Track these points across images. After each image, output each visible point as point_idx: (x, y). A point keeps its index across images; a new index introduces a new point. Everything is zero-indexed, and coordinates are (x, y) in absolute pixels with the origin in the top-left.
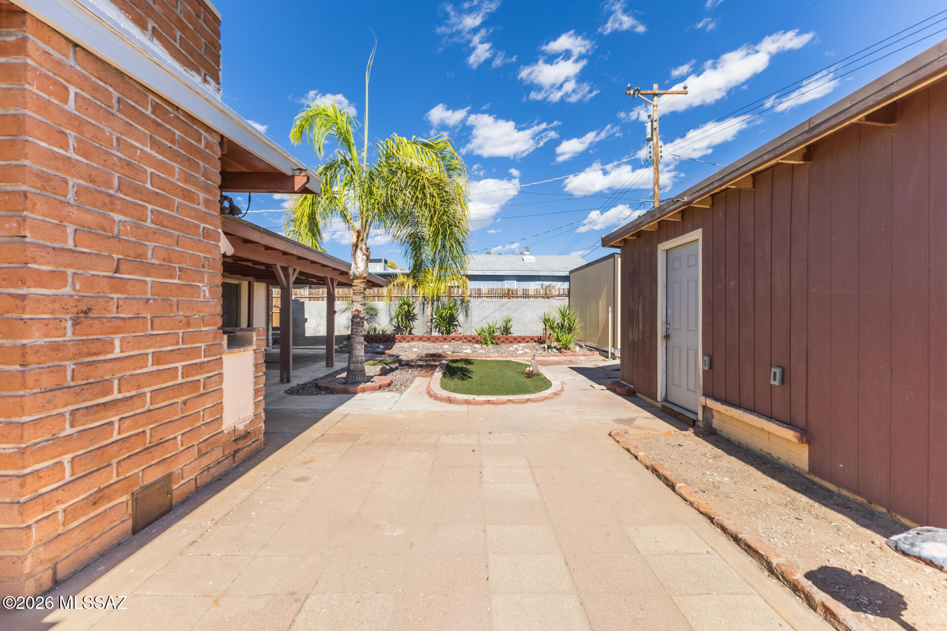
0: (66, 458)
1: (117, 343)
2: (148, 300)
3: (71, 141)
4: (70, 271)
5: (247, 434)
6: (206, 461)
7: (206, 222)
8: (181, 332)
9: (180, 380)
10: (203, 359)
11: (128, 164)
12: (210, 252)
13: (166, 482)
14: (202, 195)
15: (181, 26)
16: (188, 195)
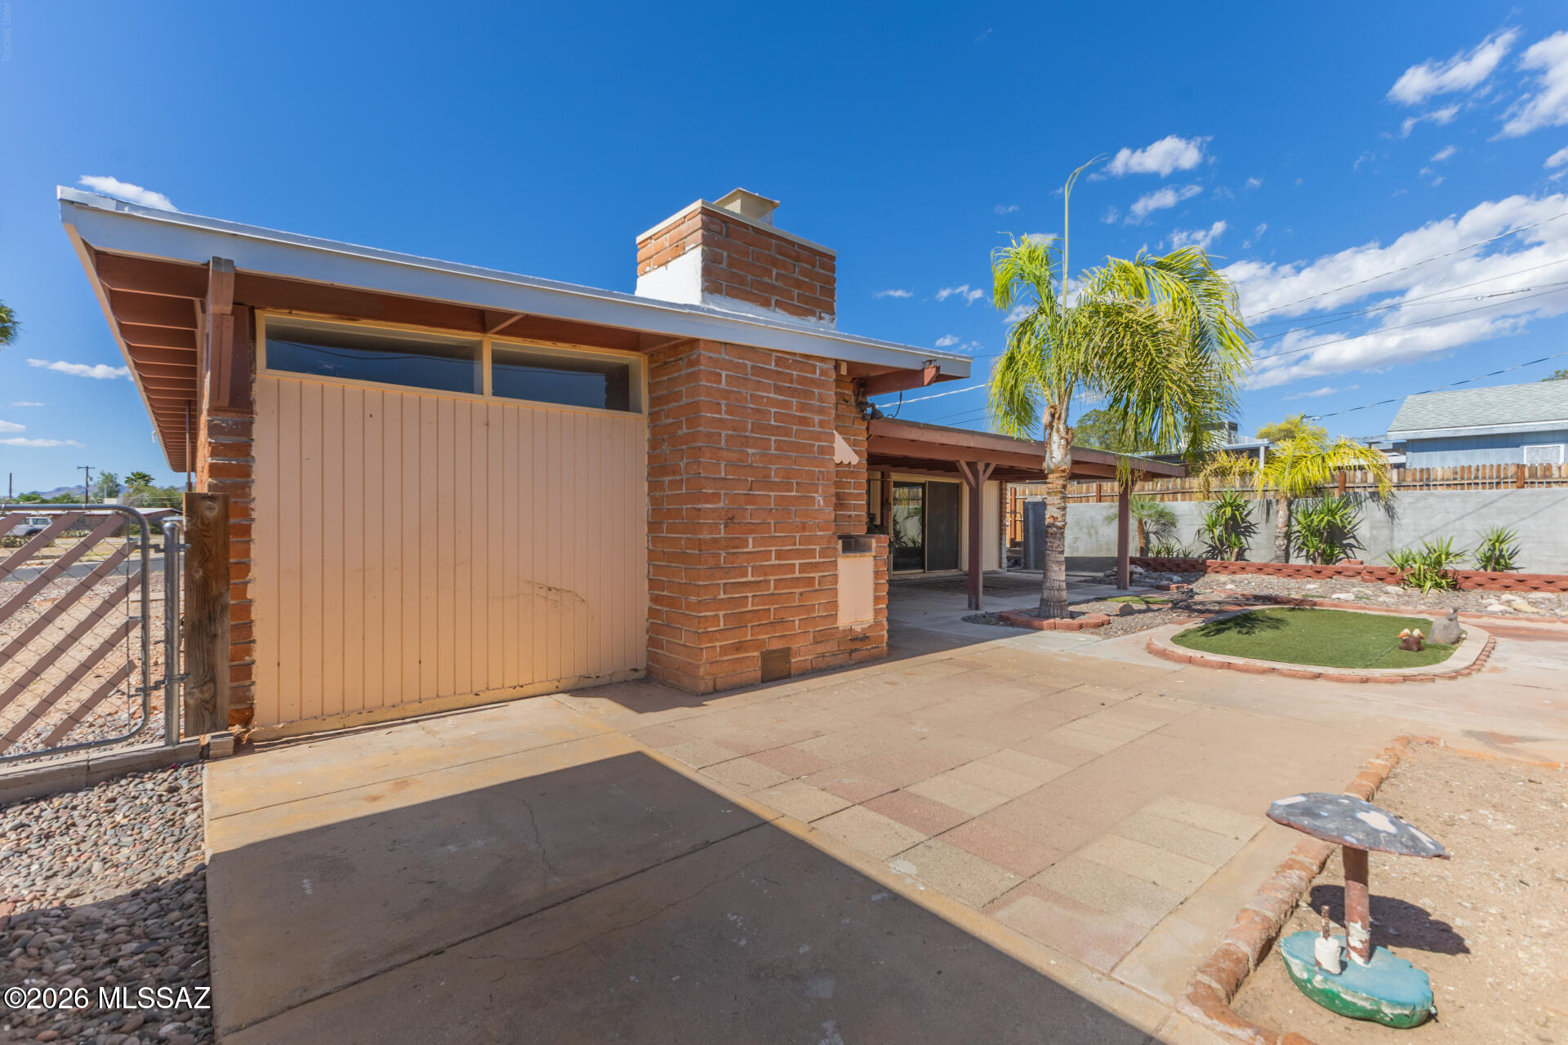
0: (721, 613)
1: (750, 541)
2: (771, 509)
3: (723, 407)
4: (723, 492)
5: (864, 638)
6: (820, 649)
7: (820, 440)
8: (798, 535)
9: (797, 575)
10: (818, 560)
11: (758, 410)
12: (824, 467)
13: (786, 653)
14: (817, 418)
15: (799, 284)
16: (804, 421)
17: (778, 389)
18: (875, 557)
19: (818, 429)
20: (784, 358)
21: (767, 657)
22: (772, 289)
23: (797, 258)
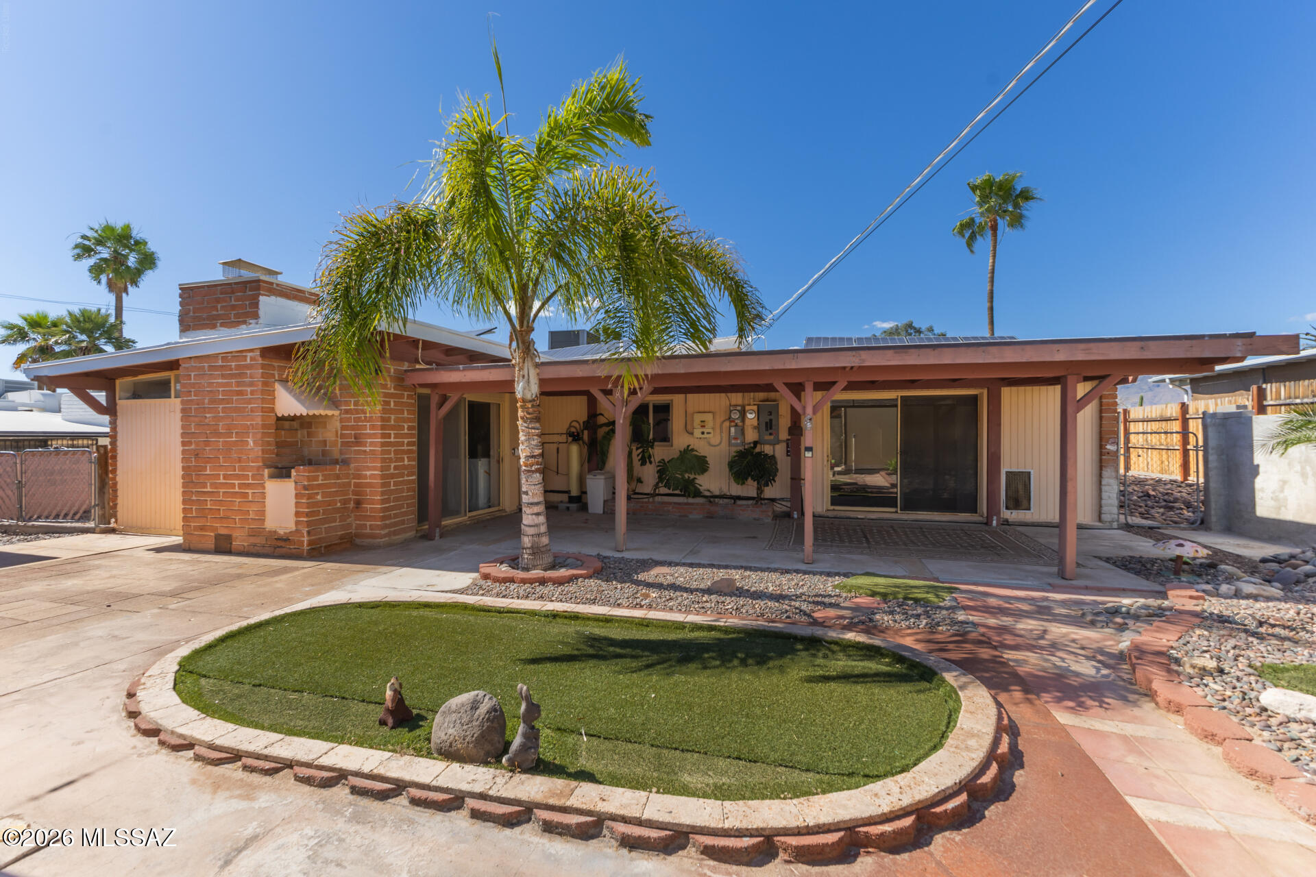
0: (194, 507)
1: (208, 468)
2: (220, 449)
3: (193, 393)
4: (193, 440)
5: (287, 540)
6: (253, 540)
7: (250, 404)
8: (237, 465)
9: (237, 490)
10: (250, 481)
11: (211, 391)
12: (253, 420)
13: (229, 538)
14: (249, 389)
15: (234, 307)
16: (240, 393)
17: (223, 376)
18: (296, 483)
19: (249, 396)
20: (225, 356)
21: (218, 537)
22: (218, 317)
23: (233, 292)
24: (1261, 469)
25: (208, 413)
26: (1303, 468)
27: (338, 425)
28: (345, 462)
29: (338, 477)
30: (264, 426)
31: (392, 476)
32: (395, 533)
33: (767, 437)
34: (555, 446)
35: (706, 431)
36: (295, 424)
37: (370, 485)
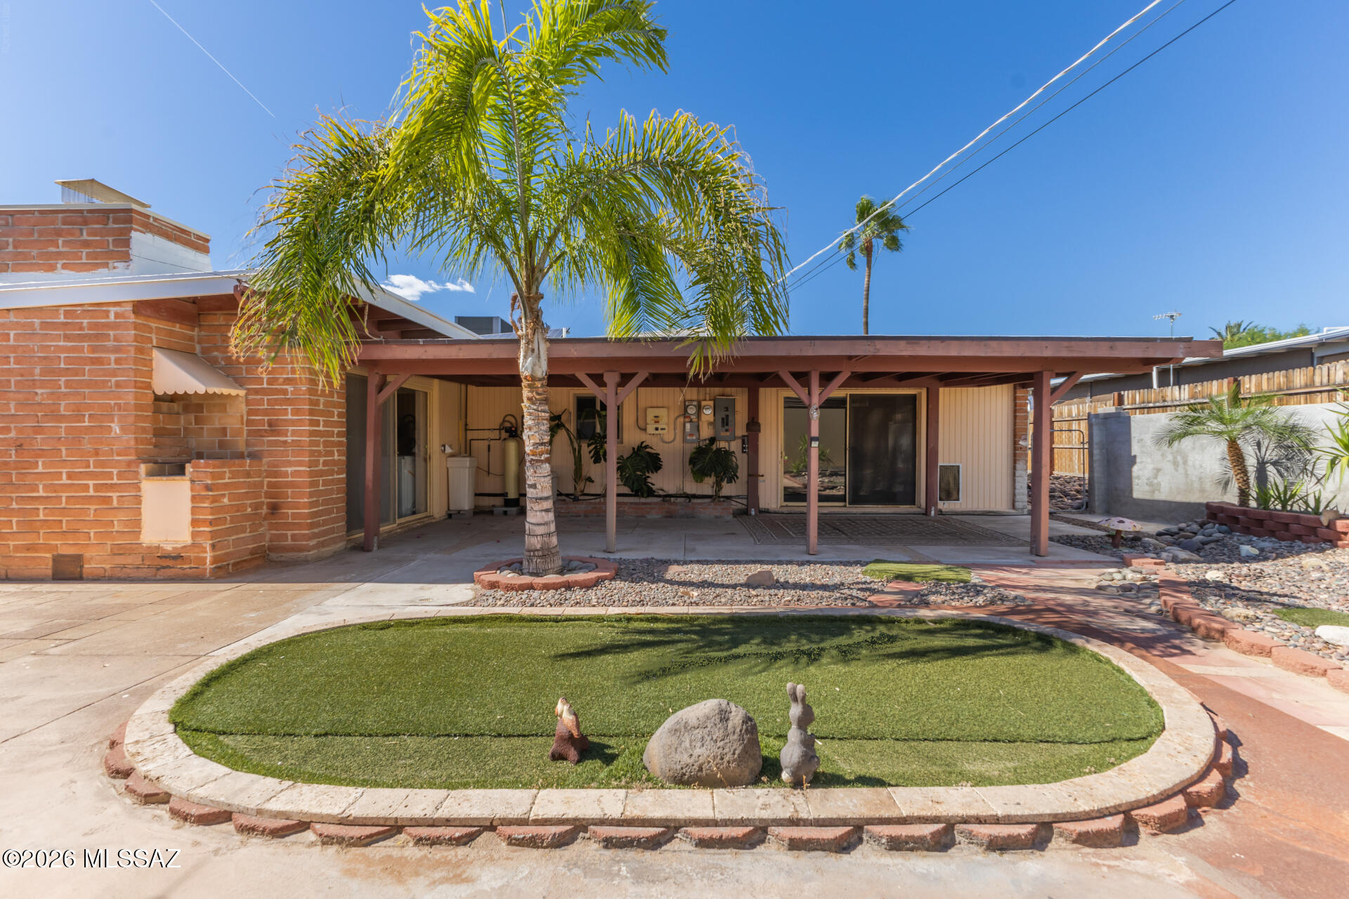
0: (14, 520)
1: (40, 463)
2: (60, 438)
3: (12, 360)
4: (12, 426)
5: (178, 557)
6: (120, 560)
7: (116, 376)
8: (92, 460)
9: (92, 493)
10: (115, 481)
11: (45, 358)
12: (120, 398)
13: (78, 559)
14: (113, 357)
15: (86, 244)
16: (98, 361)
17: (67, 338)
18: (192, 481)
19: (113, 366)
20: (71, 310)
21: (57, 560)
22: (59, 255)
23: (85, 222)
24: (1138, 460)
25: (41, 388)
26: (1175, 458)
27: (244, 408)
28: (254, 456)
29: (248, 475)
30: (138, 407)
31: (321, 473)
32: (323, 544)
33: (723, 434)
34: (486, 443)
35: (660, 427)
36: (175, 406)
37: (293, 485)
